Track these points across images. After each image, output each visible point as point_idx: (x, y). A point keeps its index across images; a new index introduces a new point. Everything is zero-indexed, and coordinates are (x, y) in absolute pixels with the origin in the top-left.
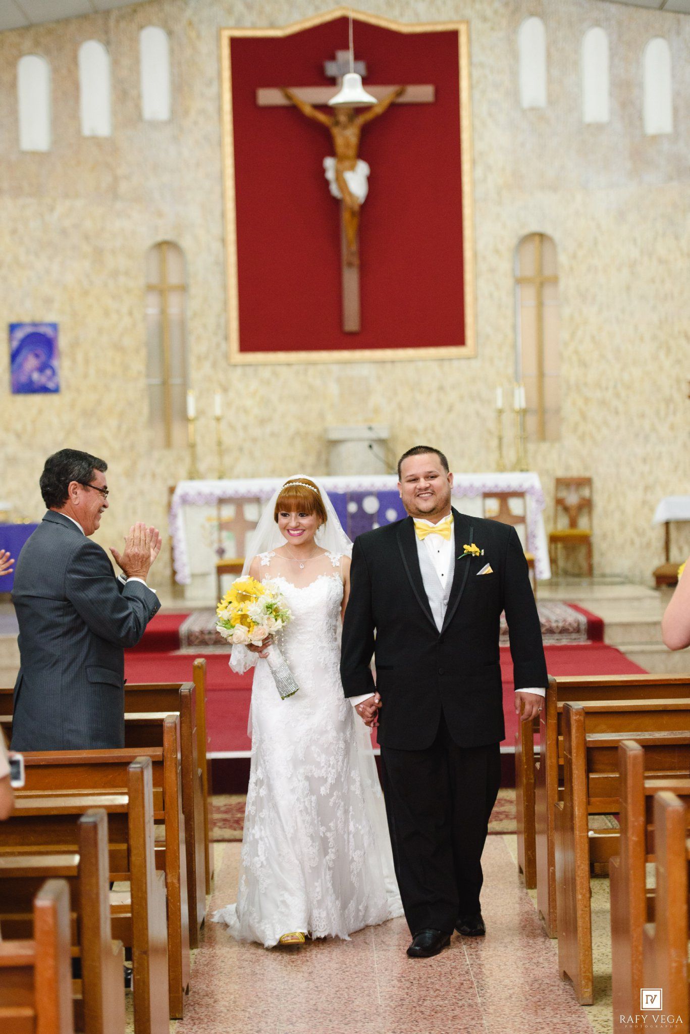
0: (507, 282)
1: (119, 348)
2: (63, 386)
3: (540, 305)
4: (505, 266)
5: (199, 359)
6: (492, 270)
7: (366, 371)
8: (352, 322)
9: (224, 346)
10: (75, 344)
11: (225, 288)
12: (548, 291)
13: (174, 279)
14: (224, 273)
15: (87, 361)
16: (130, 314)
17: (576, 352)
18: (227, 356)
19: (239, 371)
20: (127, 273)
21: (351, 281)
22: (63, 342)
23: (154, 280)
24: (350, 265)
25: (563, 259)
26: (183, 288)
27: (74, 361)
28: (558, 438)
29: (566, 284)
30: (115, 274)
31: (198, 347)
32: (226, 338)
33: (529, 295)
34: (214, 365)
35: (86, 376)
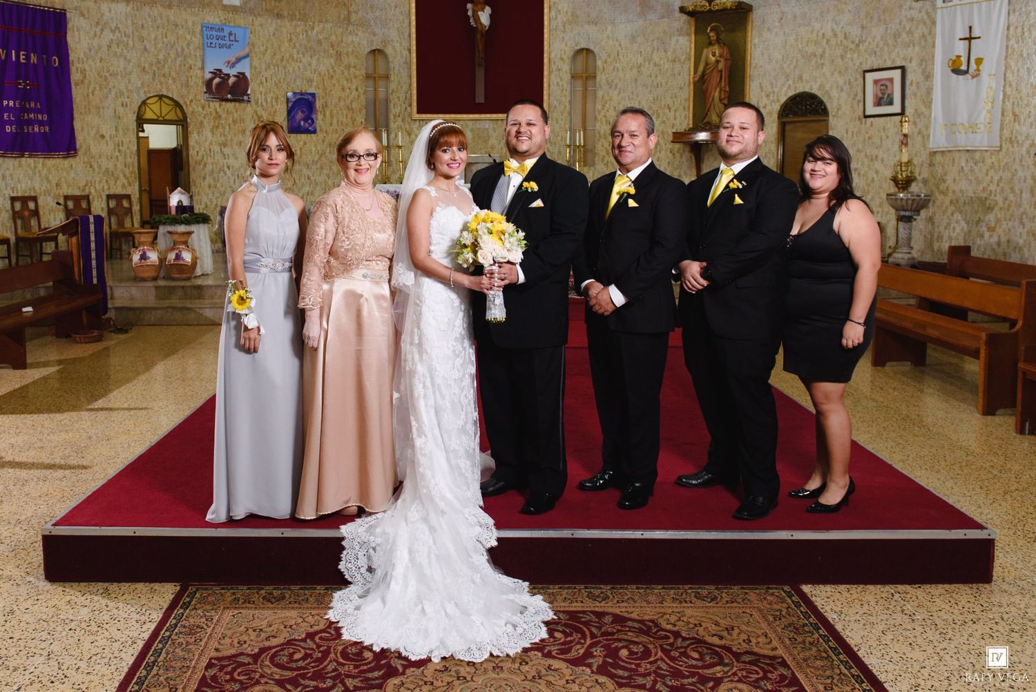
0: (567, 77)
1: (350, 109)
2: (318, 129)
3: (585, 90)
4: (566, 67)
5: (395, 116)
6: (559, 70)
7: (487, 125)
8: (480, 98)
9: (409, 108)
10: (325, 106)
11: (410, 77)
12: (590, 83)
13: (381, 71)
14: (410, 68)
15: (332, 116)
16: (357, 90)
17: (605, 116)
18: (410, 115)
19: (418, 123)
20: (355, 67)
21: (480, 74)
22: (318, 104)
23: (371, 71)
24: (480, 65)
25: (599, 63)
26: (387, 77)
27: (324, 115)
28: (594, 164)
29: (601, 78)
30: (348, 67)
31: (394, 111)
32: (410, 105)
33: (579, 83)
34: (403, 120)
35: (331, 124)
